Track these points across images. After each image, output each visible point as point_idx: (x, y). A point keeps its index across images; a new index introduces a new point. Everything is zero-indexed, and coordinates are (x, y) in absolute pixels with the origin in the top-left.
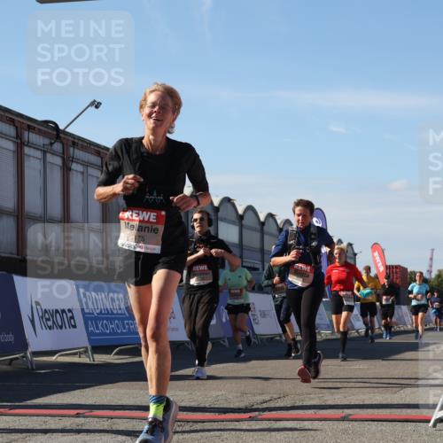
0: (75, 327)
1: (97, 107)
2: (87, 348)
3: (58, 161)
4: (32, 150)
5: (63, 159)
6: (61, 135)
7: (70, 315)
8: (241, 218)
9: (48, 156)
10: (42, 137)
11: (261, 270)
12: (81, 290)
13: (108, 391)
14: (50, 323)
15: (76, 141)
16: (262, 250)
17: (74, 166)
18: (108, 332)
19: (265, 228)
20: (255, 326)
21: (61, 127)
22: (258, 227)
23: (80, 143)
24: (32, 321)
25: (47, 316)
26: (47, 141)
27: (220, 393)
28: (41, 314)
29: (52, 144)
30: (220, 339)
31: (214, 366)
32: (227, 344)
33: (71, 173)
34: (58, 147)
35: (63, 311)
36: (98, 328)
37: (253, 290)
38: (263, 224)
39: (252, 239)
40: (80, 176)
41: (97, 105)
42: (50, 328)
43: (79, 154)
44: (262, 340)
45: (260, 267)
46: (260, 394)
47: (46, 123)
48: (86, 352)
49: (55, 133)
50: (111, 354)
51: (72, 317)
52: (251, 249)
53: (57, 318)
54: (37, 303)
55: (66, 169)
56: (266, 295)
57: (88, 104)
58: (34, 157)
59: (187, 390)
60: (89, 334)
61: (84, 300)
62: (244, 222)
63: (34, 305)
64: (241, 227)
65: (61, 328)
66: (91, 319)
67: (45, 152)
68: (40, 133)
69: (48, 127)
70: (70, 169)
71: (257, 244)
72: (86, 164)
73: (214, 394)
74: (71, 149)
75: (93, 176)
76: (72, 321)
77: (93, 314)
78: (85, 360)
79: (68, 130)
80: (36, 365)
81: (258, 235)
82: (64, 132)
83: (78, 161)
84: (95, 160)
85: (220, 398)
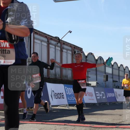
0: (64, 98)
1: (71, 33)
2: (67, 105)
3: (59, 49)
4: (52, 45)
5: (61, 48)
6: (60, 41)
7: (62, 95)
8: (113, 66)
9: (56, 47)
10: (54, 42)
11: (118, 82)
12: (66, 87)
13: (73, 118)
14: (57, 97)
15: (64, 43)
16: (119, 76)
17: (64, 50)
18: (73, 100)
19: (120, 69)
20: (117, 99)
21: (60, 39)
22: (118, 69)
23: (66, 43)
24: (52, 96)
25: (56, 95)
26: (56, 43)
27: (106, 119)
28: (54, 94)
29: (57, 44)
30: (106, 103)
31: (105, 111)
32: (108, 104)
33: (63, 52)
34: (59, 44)
35: (60, 93)
36: (70, 99)
37: (116, 88)
38: (119, 68)
39: (116, 72)
40: (65, 53)
41: (70, 32)
42: (57, 98)
43: (65, 47)
44: (119, 103)
45: (118, 81)
46: (119, 120)
47: (56, 37)
48: (67, 106)
49: (58, 40)
50: (74, 106)
51: (63, 95)
52: (116, 75)
53: (59, 96)
54: (53, 91)
55: (61, 51)
56: (120, 89)
57: (68, 32)
58: (52, 48)
59: (97, 118)
60: (68, 100)
61: (66, 90)
62: (113, 67)
63: (52, 91)
64: (113, 69)
65: (60, 98)
66: (68, 96)
67: (55, 46)
68: (54, 40)
69: (56, 39)
70: (62, 51)
71: (117, 74)
72: (67, 50)
73: (105, 119)
74: (63, 45)
75: (69, 53)
76: (63, 96)
77: (69, 94)
78: (66, 108)
79: (62, 39)
80: (53, 109)
81: (118, 71)
82: (61, 40)
83: (65, 49)
84: (70, 48)
85: (107, 121)
